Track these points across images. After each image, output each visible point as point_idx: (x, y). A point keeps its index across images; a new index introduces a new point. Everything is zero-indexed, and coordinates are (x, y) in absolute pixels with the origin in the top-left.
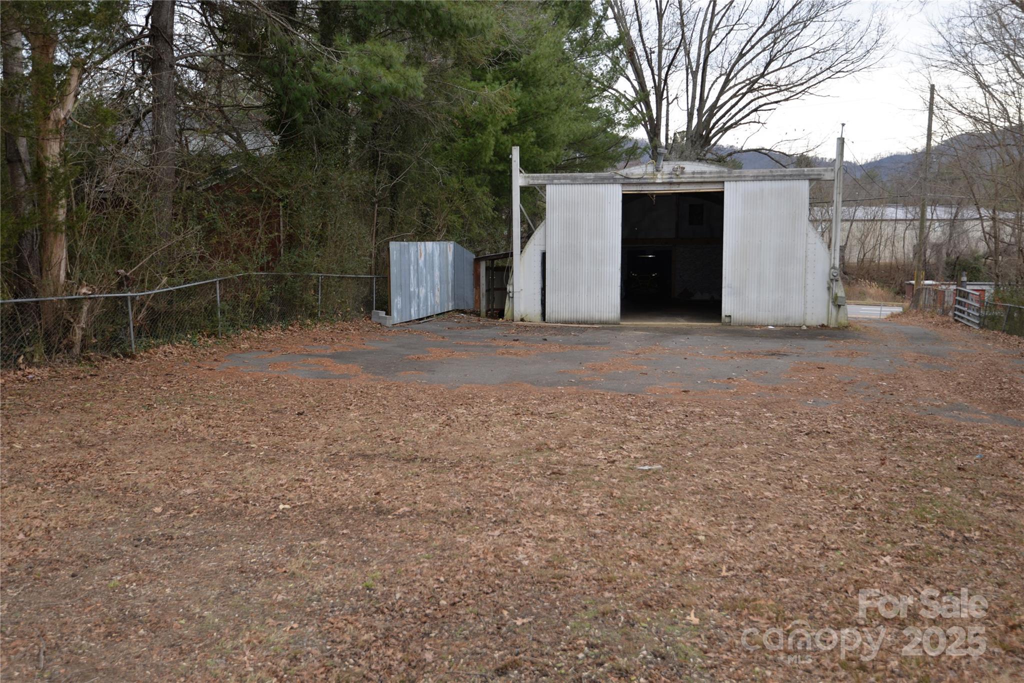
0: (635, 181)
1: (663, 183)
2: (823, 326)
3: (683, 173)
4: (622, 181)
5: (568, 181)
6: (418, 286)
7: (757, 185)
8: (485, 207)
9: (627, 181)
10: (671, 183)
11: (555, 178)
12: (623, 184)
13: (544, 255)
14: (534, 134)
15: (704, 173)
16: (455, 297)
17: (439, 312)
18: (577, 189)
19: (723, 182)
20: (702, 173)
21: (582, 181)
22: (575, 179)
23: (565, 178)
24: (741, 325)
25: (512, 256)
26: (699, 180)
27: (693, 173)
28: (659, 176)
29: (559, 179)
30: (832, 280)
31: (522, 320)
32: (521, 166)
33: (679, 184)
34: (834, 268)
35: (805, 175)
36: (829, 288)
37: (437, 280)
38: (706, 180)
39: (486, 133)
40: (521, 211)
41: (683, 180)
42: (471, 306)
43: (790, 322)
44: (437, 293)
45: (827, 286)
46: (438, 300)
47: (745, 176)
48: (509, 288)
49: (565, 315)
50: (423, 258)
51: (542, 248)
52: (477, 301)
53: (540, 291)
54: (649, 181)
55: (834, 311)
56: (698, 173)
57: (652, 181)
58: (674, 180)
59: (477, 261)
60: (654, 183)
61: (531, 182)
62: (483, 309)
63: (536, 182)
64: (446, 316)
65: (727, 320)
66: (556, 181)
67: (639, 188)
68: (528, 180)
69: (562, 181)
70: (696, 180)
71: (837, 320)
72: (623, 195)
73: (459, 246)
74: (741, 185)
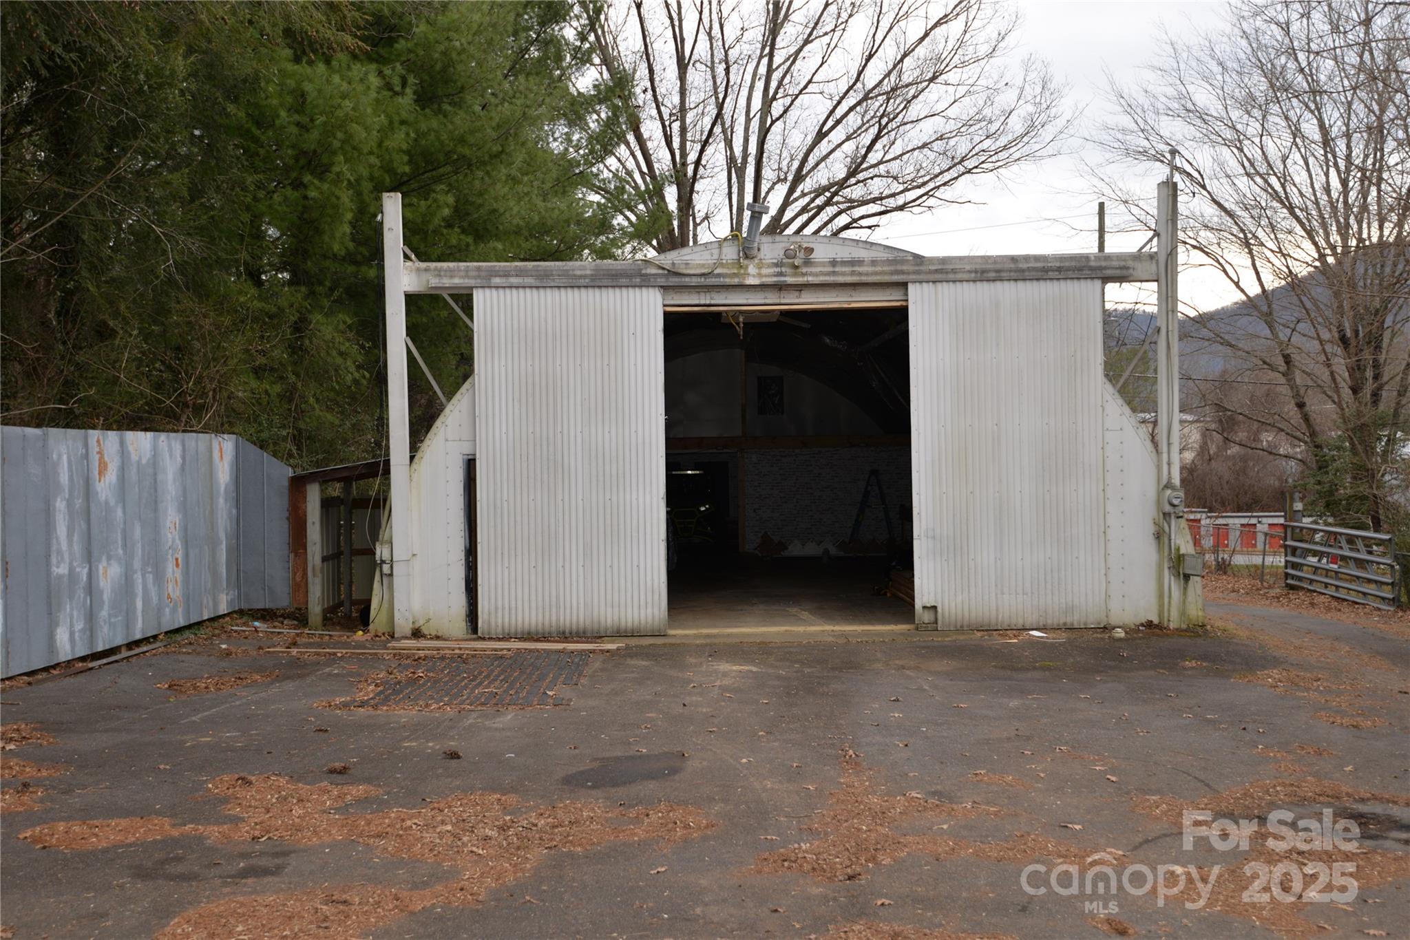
0: (694, 281)
1: (763, 287)
2: (1150, 624)
3: (808, 262)
4: (662, 281)
5: (529, 281)
6: (89, 557)
7: (984, 289)
8: (339, 360)
9: (674, 281)
10: (780, 287)
11: (493, 273)
12: (665, 288)
13: (470, 465)
14: (451, 199)
15: (860, 262)
16: (239, 577)
17: (182, 622)
18: (550, 298)
19: (904, 285)
20: (853, 263)
21: (564, 281)
22: (546, 275)
23: (520, 273)
24: (960, 629)
25: (387, 471)
26: (849, 279)
27: (834, 263)
28: (752, 270)
29: (506, 275)
30: (1166, 515)
31: (417, 634)
32: (407, 241)
33: (800, 288)
34: (1169, 486)
35: (1092, 269)
36: (1158, 536)
37: (171, 532)
38: (864, 279)
39: (331, 176)
40: (409, 352)
41: (810, 279)
42: (282, 599)
43: (1076, 619)
44: (173, 572)
45: (1151, 529)
46: (174, 590)
47: (954, 271)
48: (381, 552)
49: (529, 616)
50: (112, 476)
51: (467, 449)
52: (300, 587)
53: (462, 556)
54: (728, 281)
55: (1174, 587)
56: (844, 263)
57: (736, 281)
58: (790, 280)
59: (298, 485)
60: (742, 287)
61: (434, 282)
62: (315, 608)
63: (447, 282)
64: (203, 632)
65: (927, 617)
66: (497, 281)
67: (704, 299)
68: (425, 276)
69: (514, 280)
70: (841, 279)
71: (1183, 613)
72: (666, 314)
73: (253, 450)
74: (946, 290)
